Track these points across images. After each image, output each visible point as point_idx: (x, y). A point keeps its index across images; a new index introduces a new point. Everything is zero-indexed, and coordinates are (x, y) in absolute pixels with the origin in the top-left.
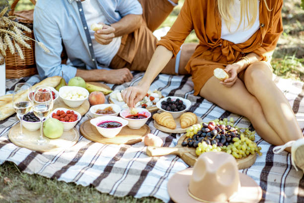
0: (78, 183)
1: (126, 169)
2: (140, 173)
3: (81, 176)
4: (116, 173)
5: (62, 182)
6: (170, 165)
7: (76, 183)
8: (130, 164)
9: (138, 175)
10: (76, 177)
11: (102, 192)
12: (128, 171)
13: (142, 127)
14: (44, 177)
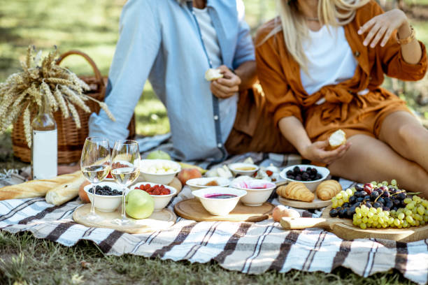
0: (192, 261)
1: (257, 245)
2: (279, 247)
3: (194, 254)
4: (243, 250)
5: (168, 260)
6: (319, 239)
7: (189, 260)
8: (262, 238)
9: (277, 249)
10: (188, 254)
11: (230, 269)
12: (261, 246)
13: (264, 204)
14: (140, 257)
